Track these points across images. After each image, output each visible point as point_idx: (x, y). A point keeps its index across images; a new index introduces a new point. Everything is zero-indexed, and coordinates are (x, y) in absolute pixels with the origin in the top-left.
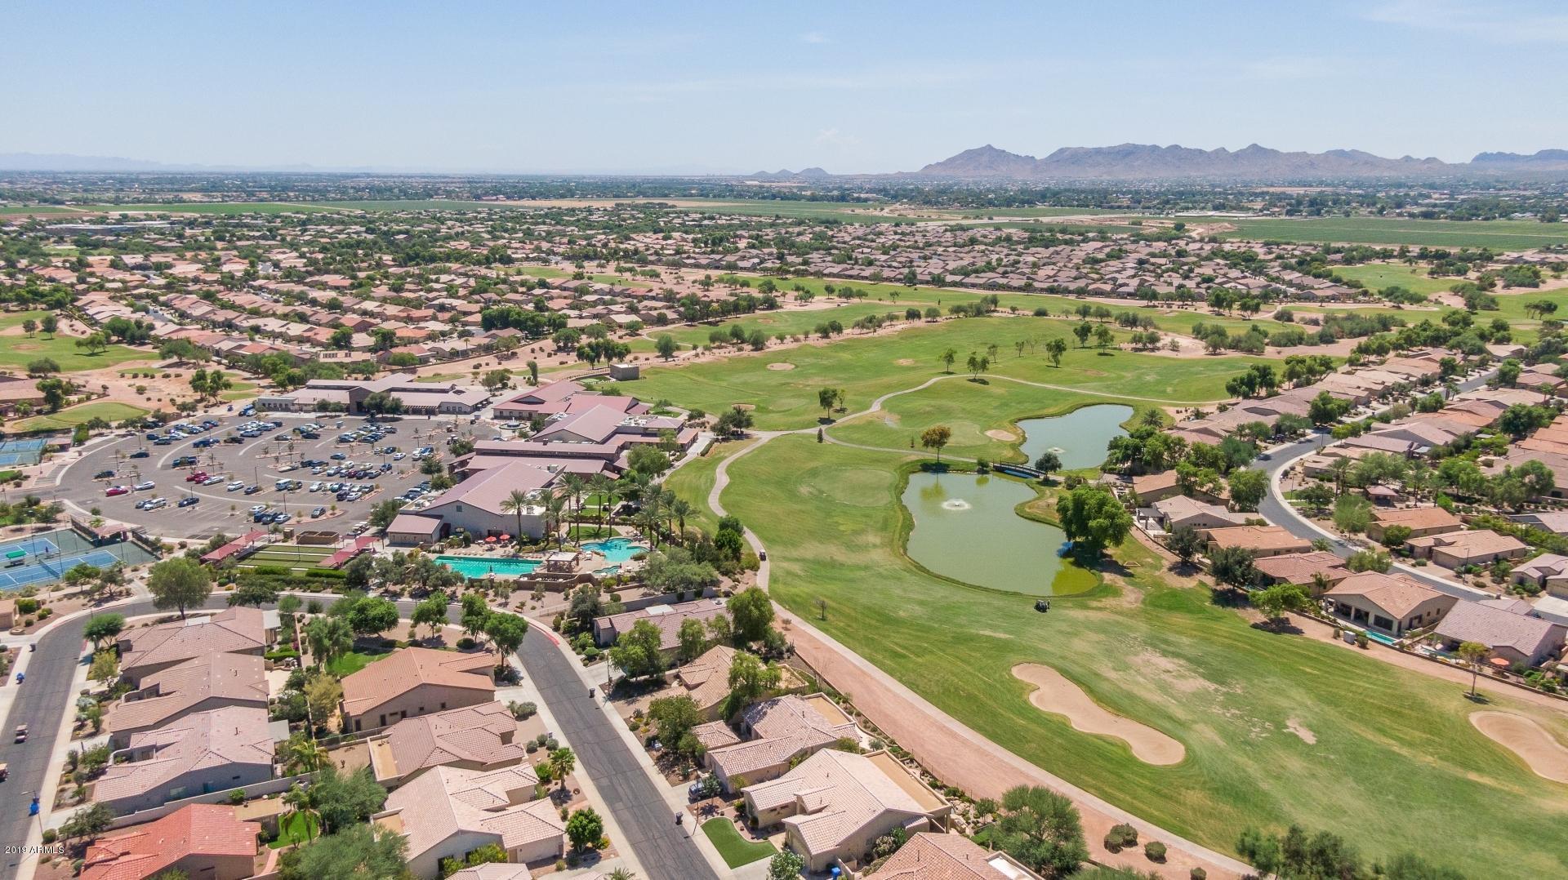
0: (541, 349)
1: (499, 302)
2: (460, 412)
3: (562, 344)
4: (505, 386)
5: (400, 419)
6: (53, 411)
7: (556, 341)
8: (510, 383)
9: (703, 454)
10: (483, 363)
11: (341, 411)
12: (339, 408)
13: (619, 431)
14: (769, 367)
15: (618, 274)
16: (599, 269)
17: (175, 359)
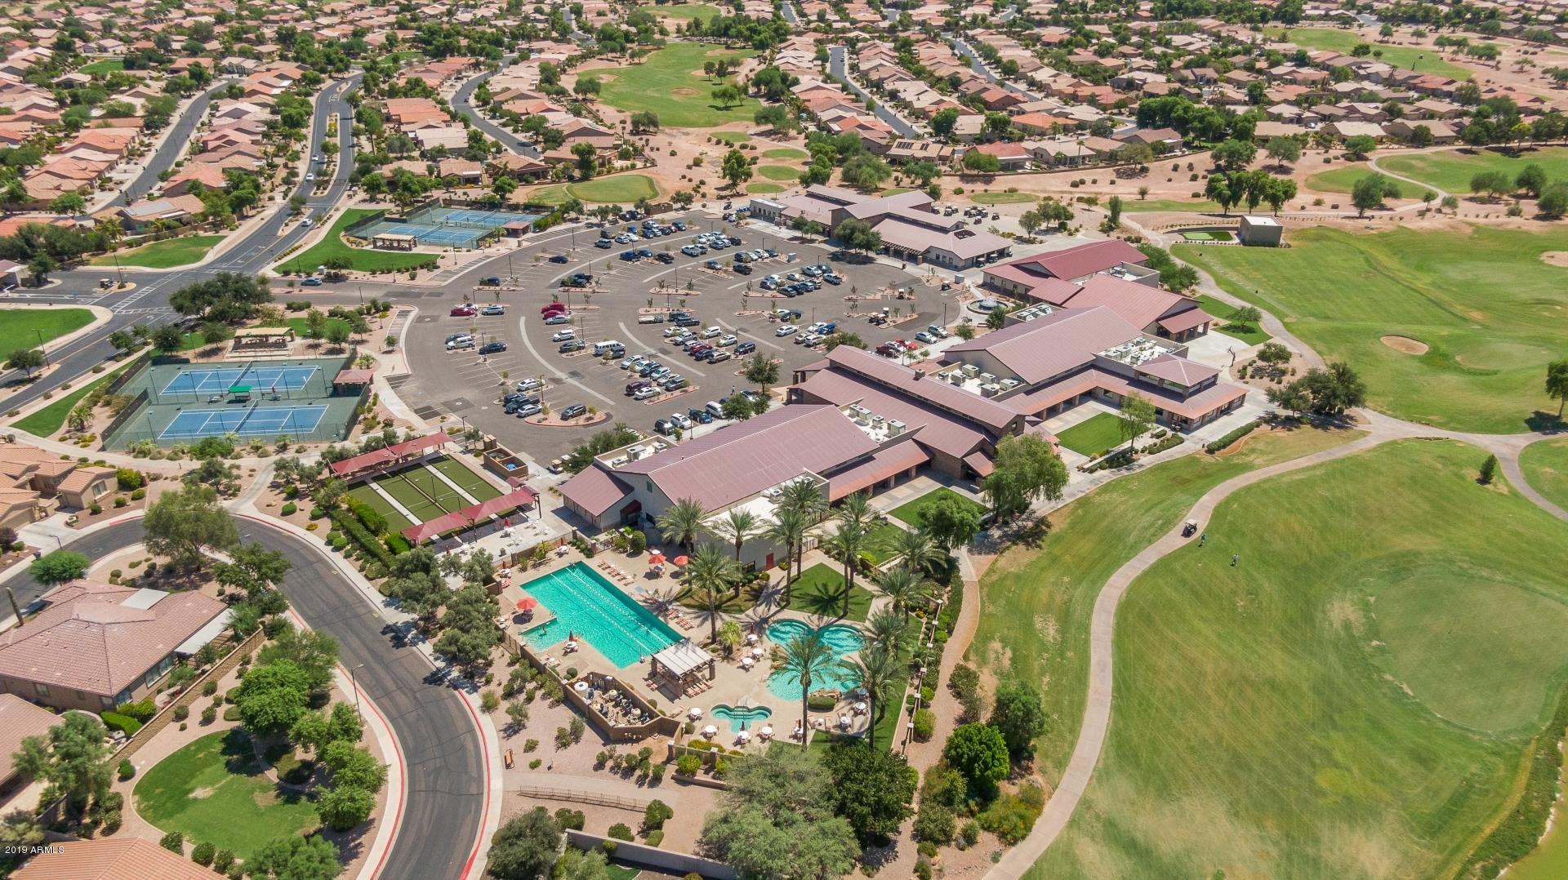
0: (1191, 167)
1: (1215, 81)
2: (944, 265)
3: (1222, 163)
4: (1062, 227)
5: (869, 260)
6: (585, 178)
7: (1216, 157)
8: (1071, 225)
9: (1211, 451)
10: (1089, 179)
11: (817, 232)
12: (815, 228)
13: (1095, 365)
14: (1544, 257)
15: (1436, 48)
16: (1414, 39)
17: (770, 127)
